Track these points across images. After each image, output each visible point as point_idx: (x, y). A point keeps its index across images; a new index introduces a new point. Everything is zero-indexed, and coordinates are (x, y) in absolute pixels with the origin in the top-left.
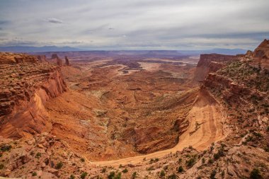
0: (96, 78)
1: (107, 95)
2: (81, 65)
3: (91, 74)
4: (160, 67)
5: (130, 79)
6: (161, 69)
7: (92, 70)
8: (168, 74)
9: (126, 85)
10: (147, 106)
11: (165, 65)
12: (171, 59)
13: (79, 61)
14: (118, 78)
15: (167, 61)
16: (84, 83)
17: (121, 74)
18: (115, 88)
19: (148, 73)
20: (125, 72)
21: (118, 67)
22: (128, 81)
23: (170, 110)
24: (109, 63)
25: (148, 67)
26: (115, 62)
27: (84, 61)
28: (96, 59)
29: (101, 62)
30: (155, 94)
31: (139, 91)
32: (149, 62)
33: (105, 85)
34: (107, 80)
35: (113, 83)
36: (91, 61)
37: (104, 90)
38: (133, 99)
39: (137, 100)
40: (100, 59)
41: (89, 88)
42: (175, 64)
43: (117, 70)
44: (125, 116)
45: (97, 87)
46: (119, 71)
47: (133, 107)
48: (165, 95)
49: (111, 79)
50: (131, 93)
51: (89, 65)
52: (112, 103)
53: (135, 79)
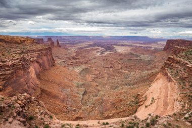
0: (79, 57)
1: (86, 70)
2: (69, 47)
3: (75, 54)
4: (131, 50)
5: (105, 59)
6: (131, 52)
7: (76, 50)
8: (137, 56)
9: (102, 63)
10: (116, 81)
11: (136, 49)
12: (141, 44)
13: (68, 43)
14: (96, 58)
15: (138, 45)
16: (69, 61)
17: (98, 54)
18: (92, 65)
19: (121, 55)
20: (102, 53)
21: (96, 49)
22: (104, 60)
23: (135, 86)
24: (90, 45)
25: (120, 50)
26: (95, 45)
27: (71, 43)
28: (80, 42)
29: (84, 45)
30: (124, 72)
31: (111, 69)
32: (122, 45)
33: (85, 63)
34: (87, 59)
35: (91, 62)
36: (76, 44)
37: (84, 66)
38: (106, 75)
39: (109, 75)
40: (83, 42)
41: (73, 65)
42: (144, 48)
43: (96, 51)
44: (98, 88)
45: (79, 64)
46: (97, 52)
47: (105, 82)
48: (133, 73)
49: (90, 58)
50: (105, 70)
51: (75, 46)
52: (89, 77)
53: (109, 58)
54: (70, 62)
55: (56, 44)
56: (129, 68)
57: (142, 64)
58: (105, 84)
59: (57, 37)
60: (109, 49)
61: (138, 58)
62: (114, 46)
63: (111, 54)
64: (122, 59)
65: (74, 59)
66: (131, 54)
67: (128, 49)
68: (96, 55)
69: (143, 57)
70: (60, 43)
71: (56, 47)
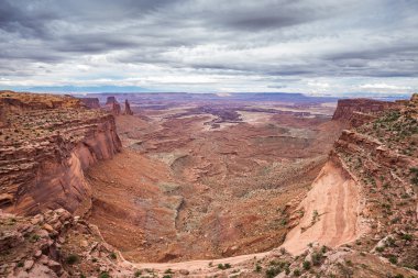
0: (170, 134)
1: (183, 161)
2: (150, 114)
3: (163, 128)
4: (271, 119)
5: (222, 137)
6: (272, 123)
7: (165, 121)
8: (283, 131)
9: (215, 146)
10: (244, 180)
11: (279, 117)
12: (291, 107)
13: (147, 108)
14: (203, 135)
15: (284, 110)
16: (150, 141)
17: (208, 128)
18: (196, 150)
19: (252, 128)
20: (215, 126)
21: (204, 118)
22: (218, 139)
23: (281, 189)
24: (192, 111)
25: (251, 119)
26: (201, 110)
27: (153, 107)
28: (171, 105)
29: (179, 110)
30: (259, 162)
31: (233, 157)
32: (254, 110)
33: (181, 146)
34: (187, 138)
35: (194, 143)
36: (164, 108)
37: (179, 152)
38: (223, 168)
39: (231, 169)
40: (178, 105)
41: (158, 149)
42: (296, 114)
43: (202, 122)
44: (208, 195)
45: (168, 148)
46: (205, 124)
47: (221, 182)
48: (275, 164)
49: (192, 136)
50: (221, 159)
51: (161, 113)
52: (191, 174)
53: (230, 137)
54: (152, 143)
55: (123, 109)
56: (267, 154)
57: (293, 146)
58: (221, 187)
59: (125, 94)
60: (228, 118)
61: (285, 135)
62: (239, 112)
63: (232, 127)
64: (253, 137)
65: (161, 137)
66: (271, 126)
67: (267, 118)
68: (203, 130)
69: (294, 132)
70: (131, 106)
71: (124, 114)
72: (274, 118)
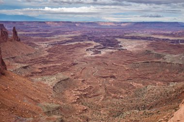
0: (55, 58)
1: (65, 83)
2: (37, 40)
3: (47, 54)
4: (149, 46)
5: (102, 62)
6: (148, 49)
7: (50, 47)
8: (159, 56)
9: (96, 70)
10: (120, 101)
11: (156, 43)
12: (167, 35)
13: (34, 35)
14: (85, 60)
15: (161, 37)
16: (35, 65)
17: (90, 54)
18: (78, 74)
19: (130, 54)
20: (97, 52)
21: (87, 45)
22: (99, 64)
23: (153, 110)
24: (76, 39)
25: (130, 46)
26: (84, 37)
27: (40, 35)
28: (58, 33)
29: (64, 37)
30: (135, 85)
31: (112, 80)
32: (133, 38)
33: (64, 70)
34: (69, 63)
35: (76, 68)
36: (50, 35)
37: (61, 76)
38: (101, 91)
39: (108, 92)
40: (64, 33)
41: (42, 73)
42: (173, 41)
43: (85, 49)
44: (85, 115)
45: (52, 71)
46: (87, 50)
47: (99, 103)
48: (150, 87)
49: (75, 61)
50: (100, 82)
51: (48, 40)
52: (71, 96)
53: (109, 61)
54: (37, 67)
55: (11, 36)
56: (143, 78)
57: (168, 71)
58: (98, 108)
59: (14, 22)
60: (109, 45)
61: (161, 60)
62: (119, 40)
63: (112, 52)
64: (131, 62)
65: (46, 62)
66: (148, 52)
67: (144, 44)
68: (85, 56)
69: (169, 58)
70: (19, 33)
71: (11, 41)
72: (151, 45)
